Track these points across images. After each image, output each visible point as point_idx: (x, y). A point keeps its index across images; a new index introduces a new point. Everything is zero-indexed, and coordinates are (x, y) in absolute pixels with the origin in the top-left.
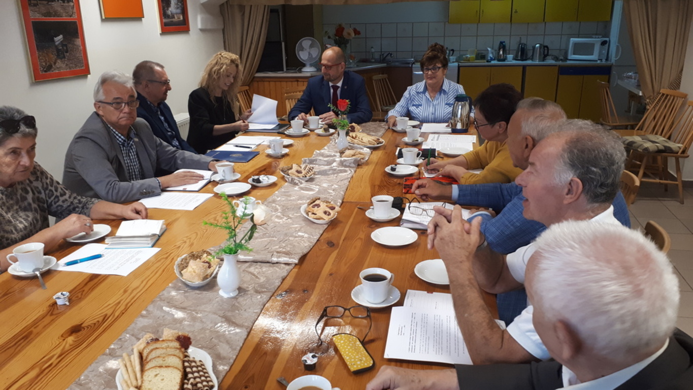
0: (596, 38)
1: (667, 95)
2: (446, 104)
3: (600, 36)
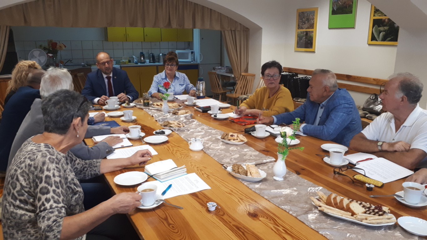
0: (187, 50)
1: (245, 76)
2: (180, 85)
3: (189, 49)
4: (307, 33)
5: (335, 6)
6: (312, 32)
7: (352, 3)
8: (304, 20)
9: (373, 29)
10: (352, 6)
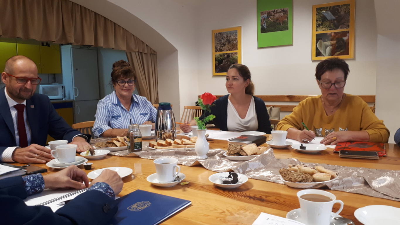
4: (228, 55)
5: (264, 23)
6: (236, 53)
7: (286, 19)
8: (223, 41)
9: (317, 44)
10: (288, 22)
